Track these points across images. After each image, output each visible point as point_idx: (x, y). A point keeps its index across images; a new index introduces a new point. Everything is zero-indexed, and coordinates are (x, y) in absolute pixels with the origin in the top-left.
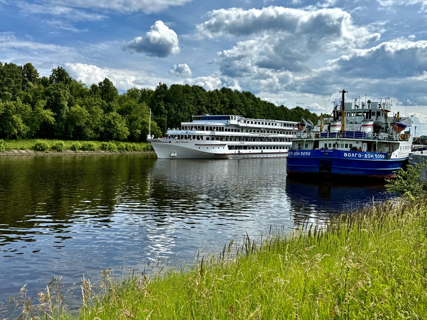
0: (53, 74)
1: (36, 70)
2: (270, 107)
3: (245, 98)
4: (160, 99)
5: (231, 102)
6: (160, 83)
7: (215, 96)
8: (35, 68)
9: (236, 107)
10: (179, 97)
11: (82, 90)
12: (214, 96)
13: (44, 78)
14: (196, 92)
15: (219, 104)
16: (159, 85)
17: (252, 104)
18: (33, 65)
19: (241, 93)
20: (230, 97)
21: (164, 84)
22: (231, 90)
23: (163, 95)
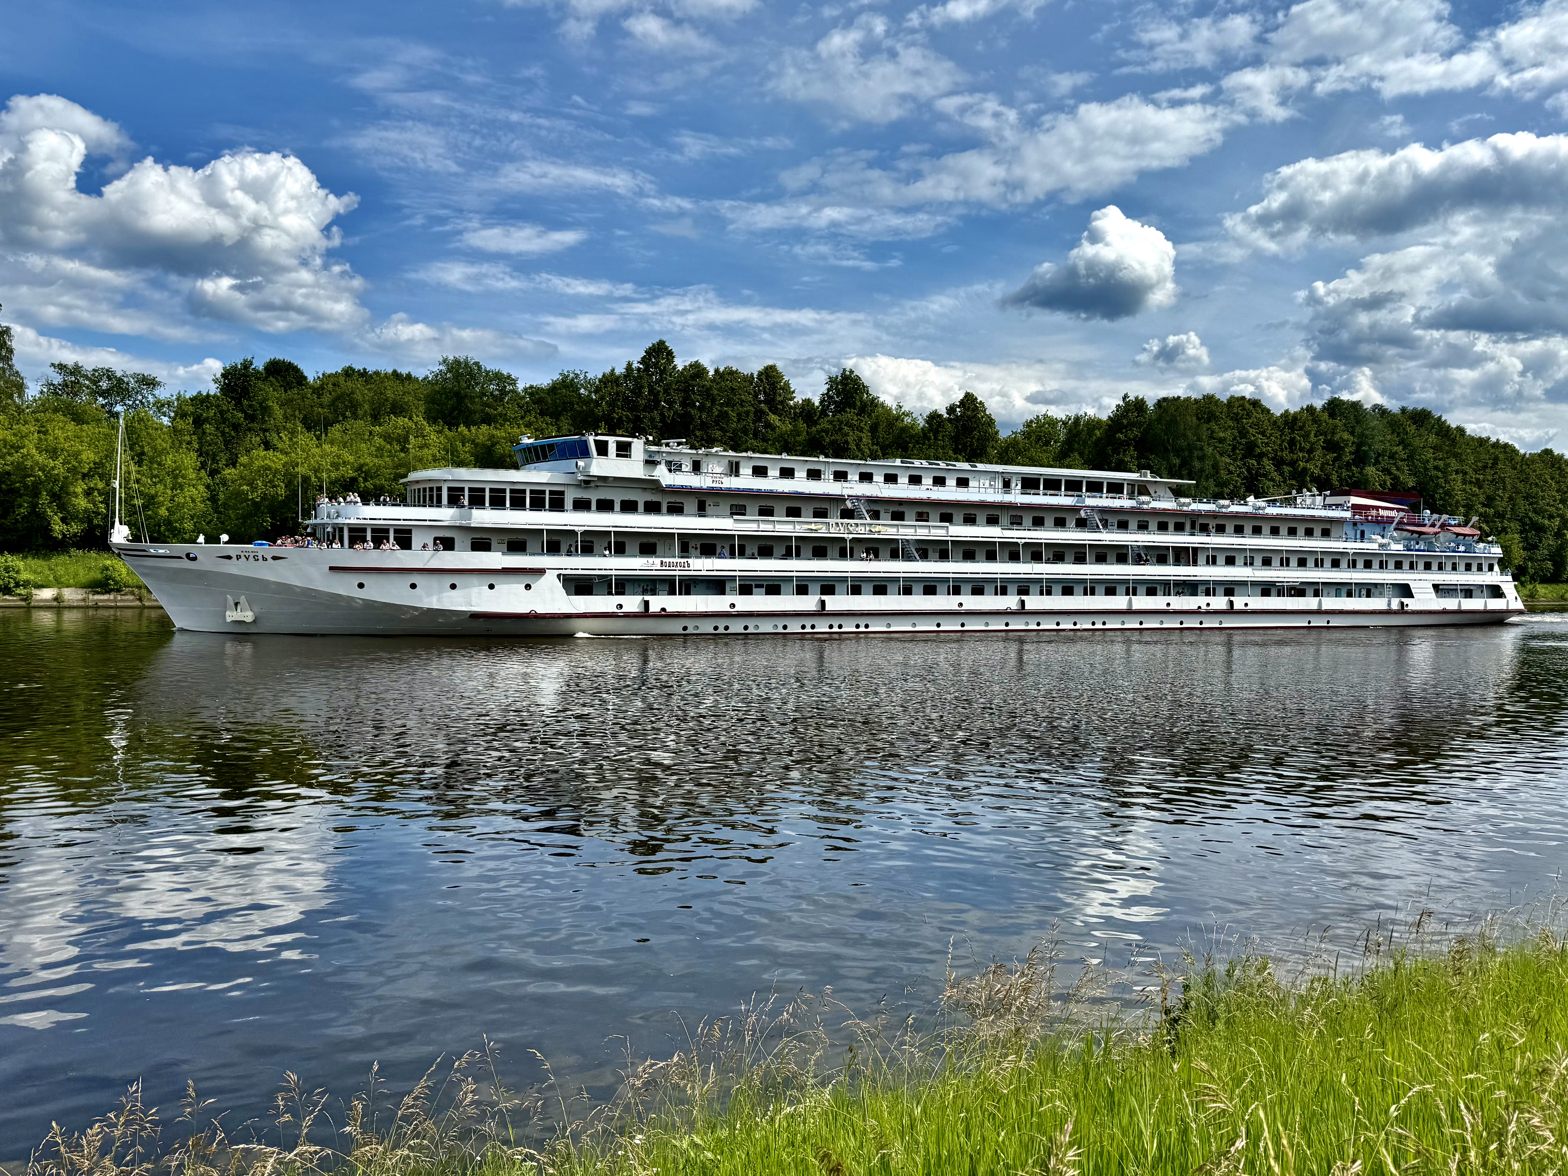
0: (829, 390)
1: (787, 384)
2: (1501, 456)
3: (1412, 429)
4: (1126, 444)
5: (1359, 445)
6: (1125, 397)
7: (1304, 426)
8: (786, 378)
9: (1377, 459)
10: (1184, 435)
11: (905, 429)
12: (1301, 428)
13: (808, 402)
14: (1242, 418)
15: (1318, 452)
16: (1121, 403)
17: (1436, 448)
18: (780, 369)
19: (1394, 415)
20: (1358, 430)
21: (1136, 398)
22: (1362, 406)
23: (1136, 432)
